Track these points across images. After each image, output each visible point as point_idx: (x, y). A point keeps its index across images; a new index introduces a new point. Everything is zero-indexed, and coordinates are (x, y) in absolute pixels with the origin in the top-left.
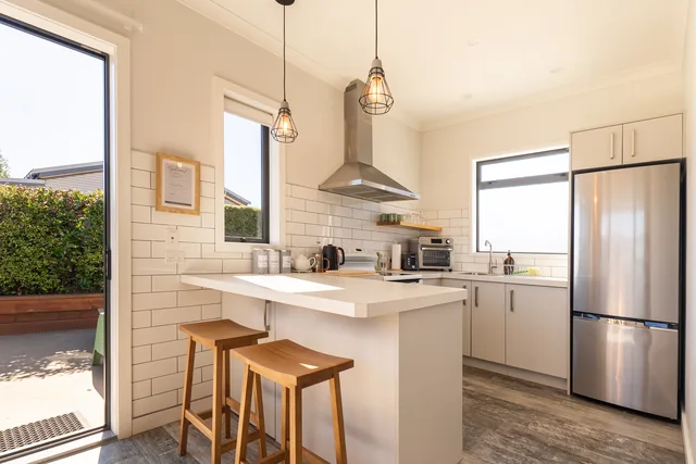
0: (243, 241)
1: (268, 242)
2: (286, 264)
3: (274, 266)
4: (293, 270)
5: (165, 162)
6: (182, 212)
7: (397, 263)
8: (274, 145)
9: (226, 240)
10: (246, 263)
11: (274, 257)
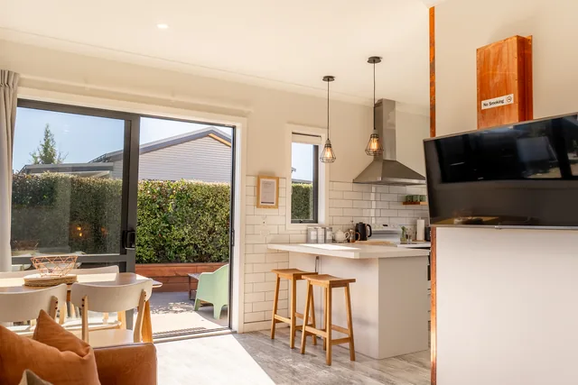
0: (301, 222)
1: (317, 222)
2: (329, 237)
3: (321, 238)
4: (334, 241)
5: (262, 180)
6: (269, 207)
7: (421, 235)
8: (322, 166)
9: (292, 222)
10: (303, 237)
11: (321, 232)
